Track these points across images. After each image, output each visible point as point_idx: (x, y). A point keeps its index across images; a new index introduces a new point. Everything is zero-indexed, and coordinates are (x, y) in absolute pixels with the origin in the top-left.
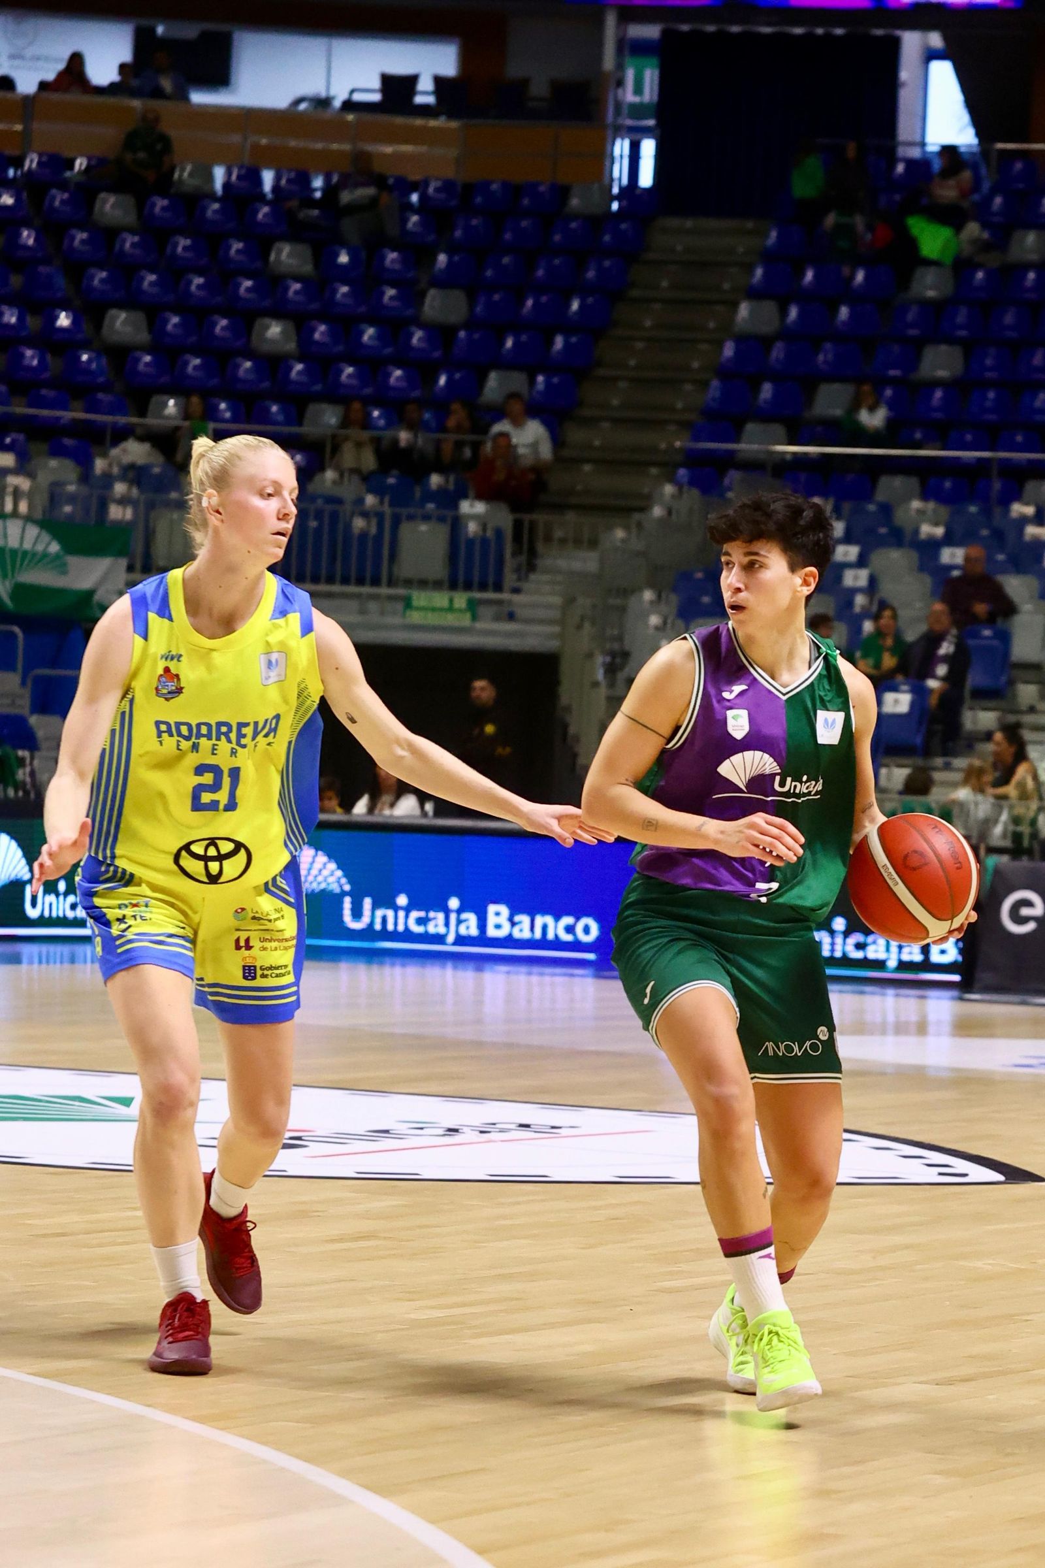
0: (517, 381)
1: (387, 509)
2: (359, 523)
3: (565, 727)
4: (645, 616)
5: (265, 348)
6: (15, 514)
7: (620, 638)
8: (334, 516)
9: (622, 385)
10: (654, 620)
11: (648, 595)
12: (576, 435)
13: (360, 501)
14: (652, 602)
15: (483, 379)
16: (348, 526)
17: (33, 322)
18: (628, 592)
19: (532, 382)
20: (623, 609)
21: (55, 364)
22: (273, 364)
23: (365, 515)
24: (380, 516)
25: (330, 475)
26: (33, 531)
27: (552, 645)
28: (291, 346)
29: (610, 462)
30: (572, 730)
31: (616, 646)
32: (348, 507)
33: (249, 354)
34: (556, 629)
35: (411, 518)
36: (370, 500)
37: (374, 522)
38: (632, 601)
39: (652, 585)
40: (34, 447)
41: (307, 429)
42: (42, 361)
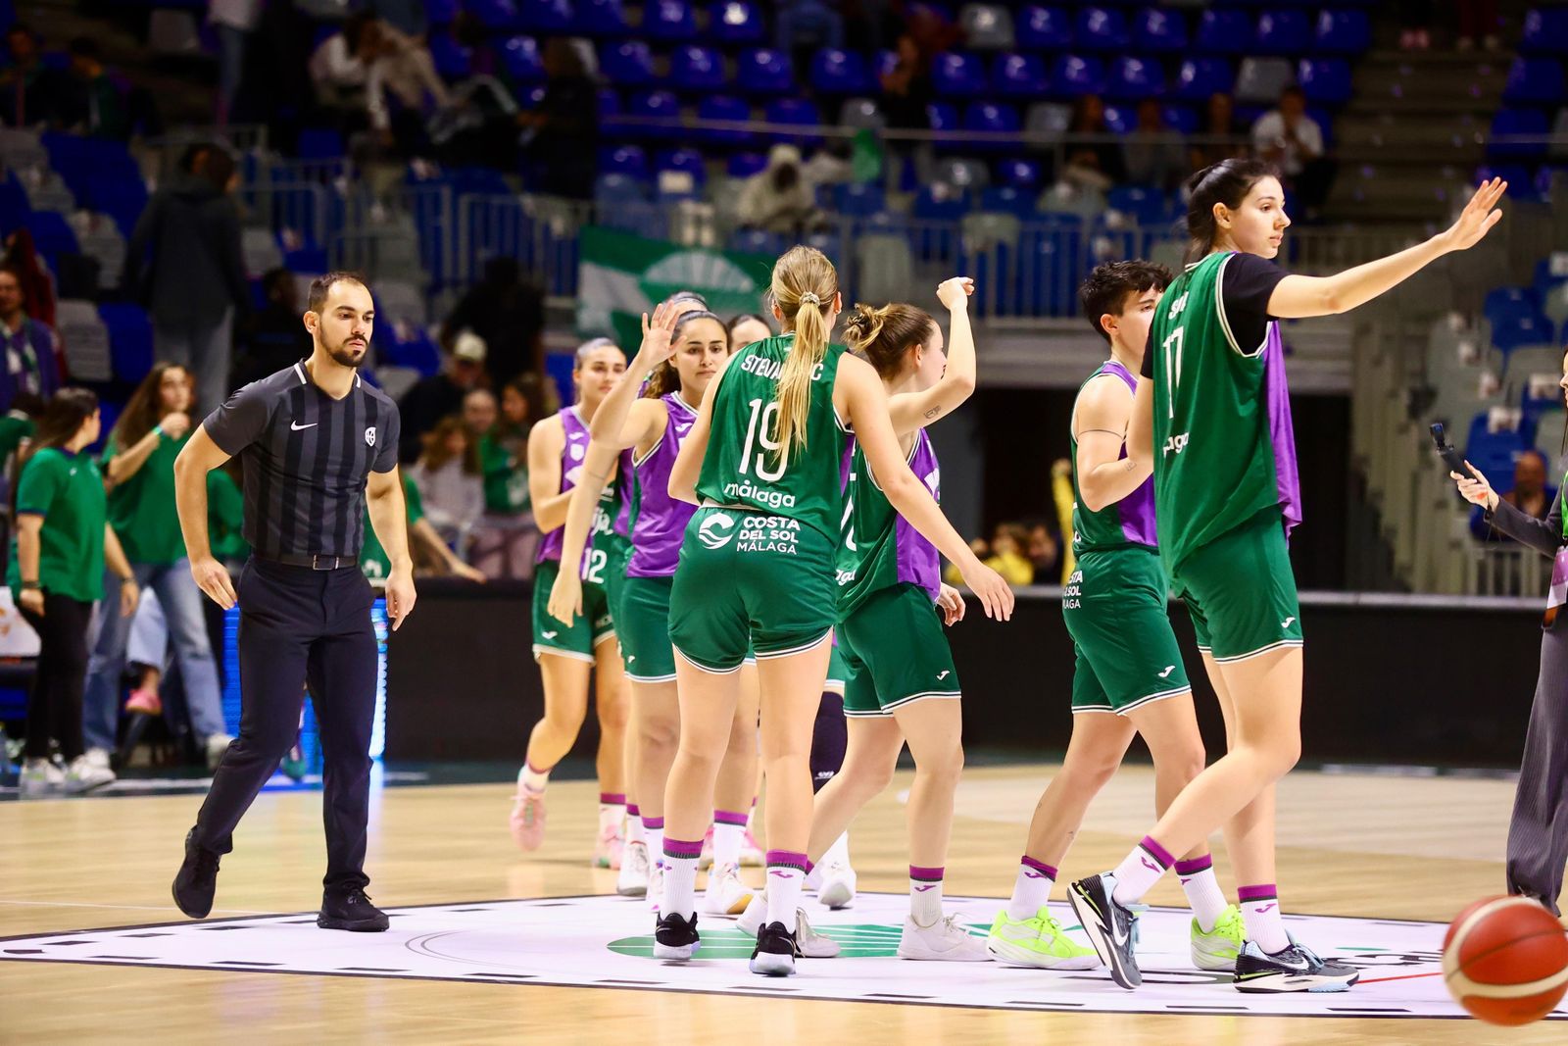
0: (1279, 68)
1: (1133, 226)
2: (1101, 246)
3: (1362, 482)
4: (1453, 350)
5: (977, 41)
6: (697, 246)
7: (1423, 373)
8: (1075, 238)
9: (1405, 71)
10: (1465, 350)
11: (1455, 321)
12: (1352, 133)
13: (1100, 220)
14: (1461, 332)
15: (1235, 70)
16: (1090, 250)
17: (700, 18)
18: (1430, 317)
19: (1296, 70)
20: (1423, 341)
21: (730, 68)
22: (986, 60)
23: (1111, 235)
24: (1128, 237)
25: (1062, 190)
26: (720, 265)
27: (1342, 384)
28: (1006, 38)
29: (1396, 163)
30: (1373, 482)
31: (1418, 385)
32: (1085, 230)
33: (959, 48)
34: (1345, 365)
35: (1166, 237)
36: (1114, 218)
37: (1121, 244)
38: (1437, 333)
39: (1458, 308)
40: (713, 167)
41: (1032, 136)
42: (716, 68)
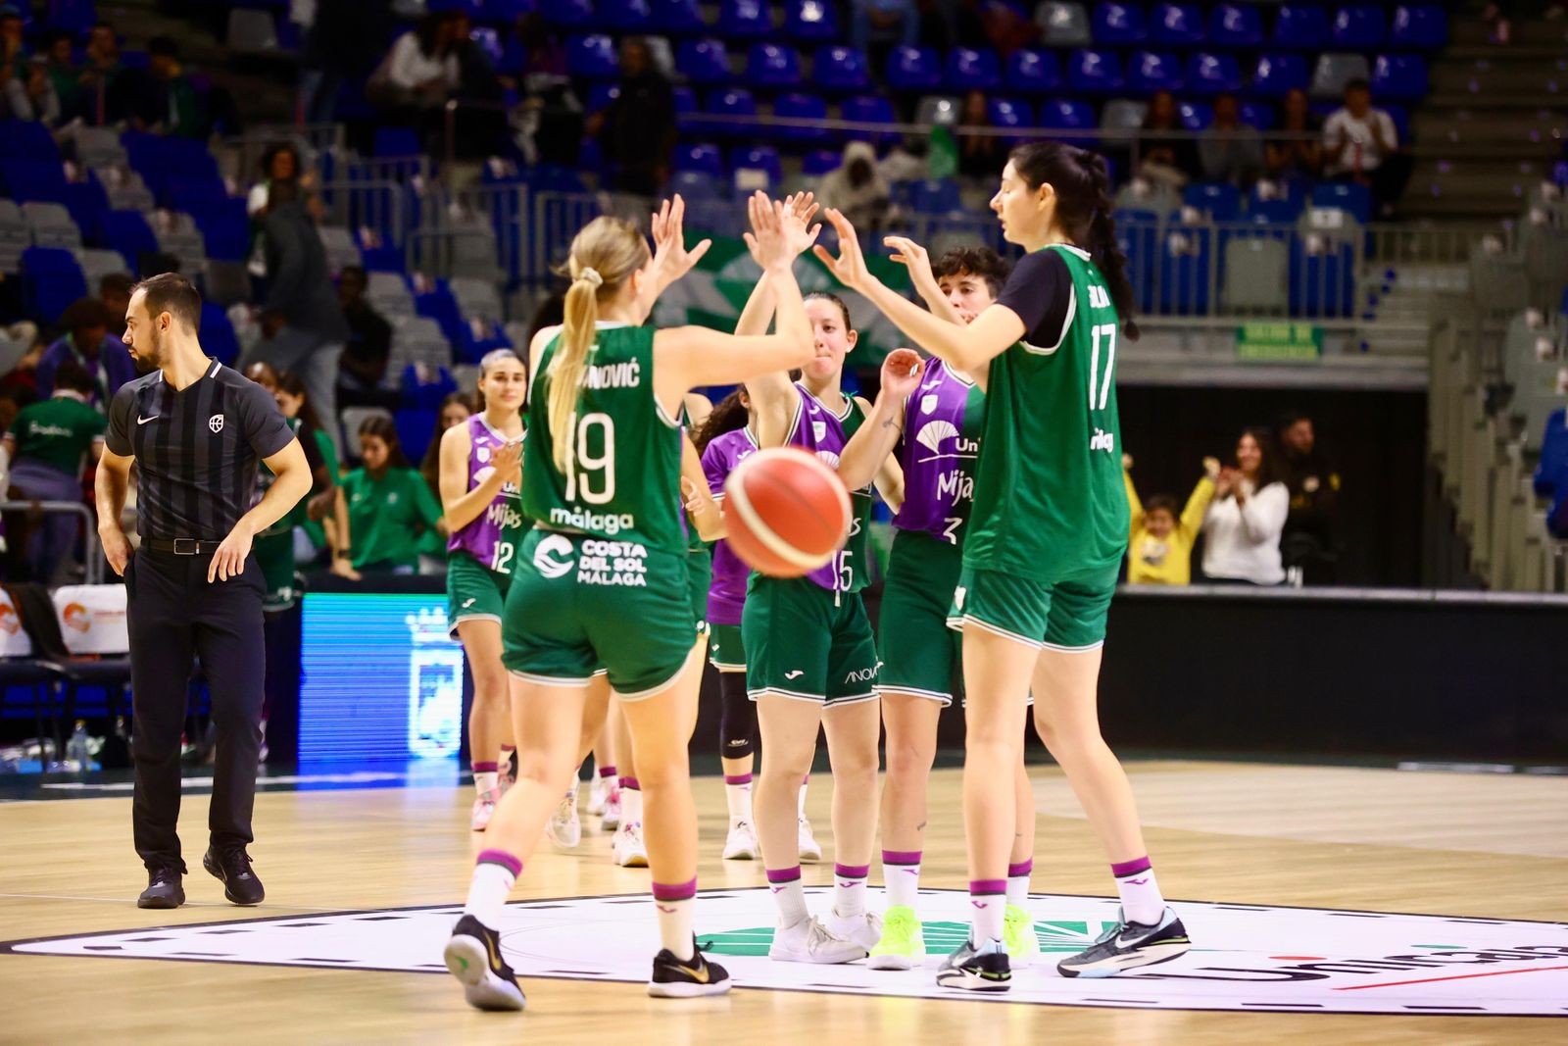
0: (1356, 65)
1: (1209, 222)
2: (1177, 242)
3: (1439, 477)
4: (1531, 345)
5: (1053, 38)
7: (1500, 370)
8: (1150, 234)
9: (1483, 66)
10: (1542, 346)
11: (1532, 317)
12: (1427, 128)
13: (1176, 216)
14: (1537, 327)
15: (1312, 66)
16: (1166, 246)
17: (776, 15)
18: (1507, 313)
19: (1372, 65)
20: (1501, 336)
21: (806, 65)
22: (1062, 56)
23: (1186, 232)
24: (1204, 233)
25: (1138, 187)
27: (1419, 380)
28: (1082, 35)
29: (1469, 160)
30: (1450, 479)
31: (1495, 380)
32: (1161, 226)
34: (1421, 361)
35: (1242, 234)
36: (1189, 215)
37: (1196, 238)
38: (1514, 326)
39: (1534, 304)
40: (789, 164)
41: (1107, 132)
42: (791, 65)
